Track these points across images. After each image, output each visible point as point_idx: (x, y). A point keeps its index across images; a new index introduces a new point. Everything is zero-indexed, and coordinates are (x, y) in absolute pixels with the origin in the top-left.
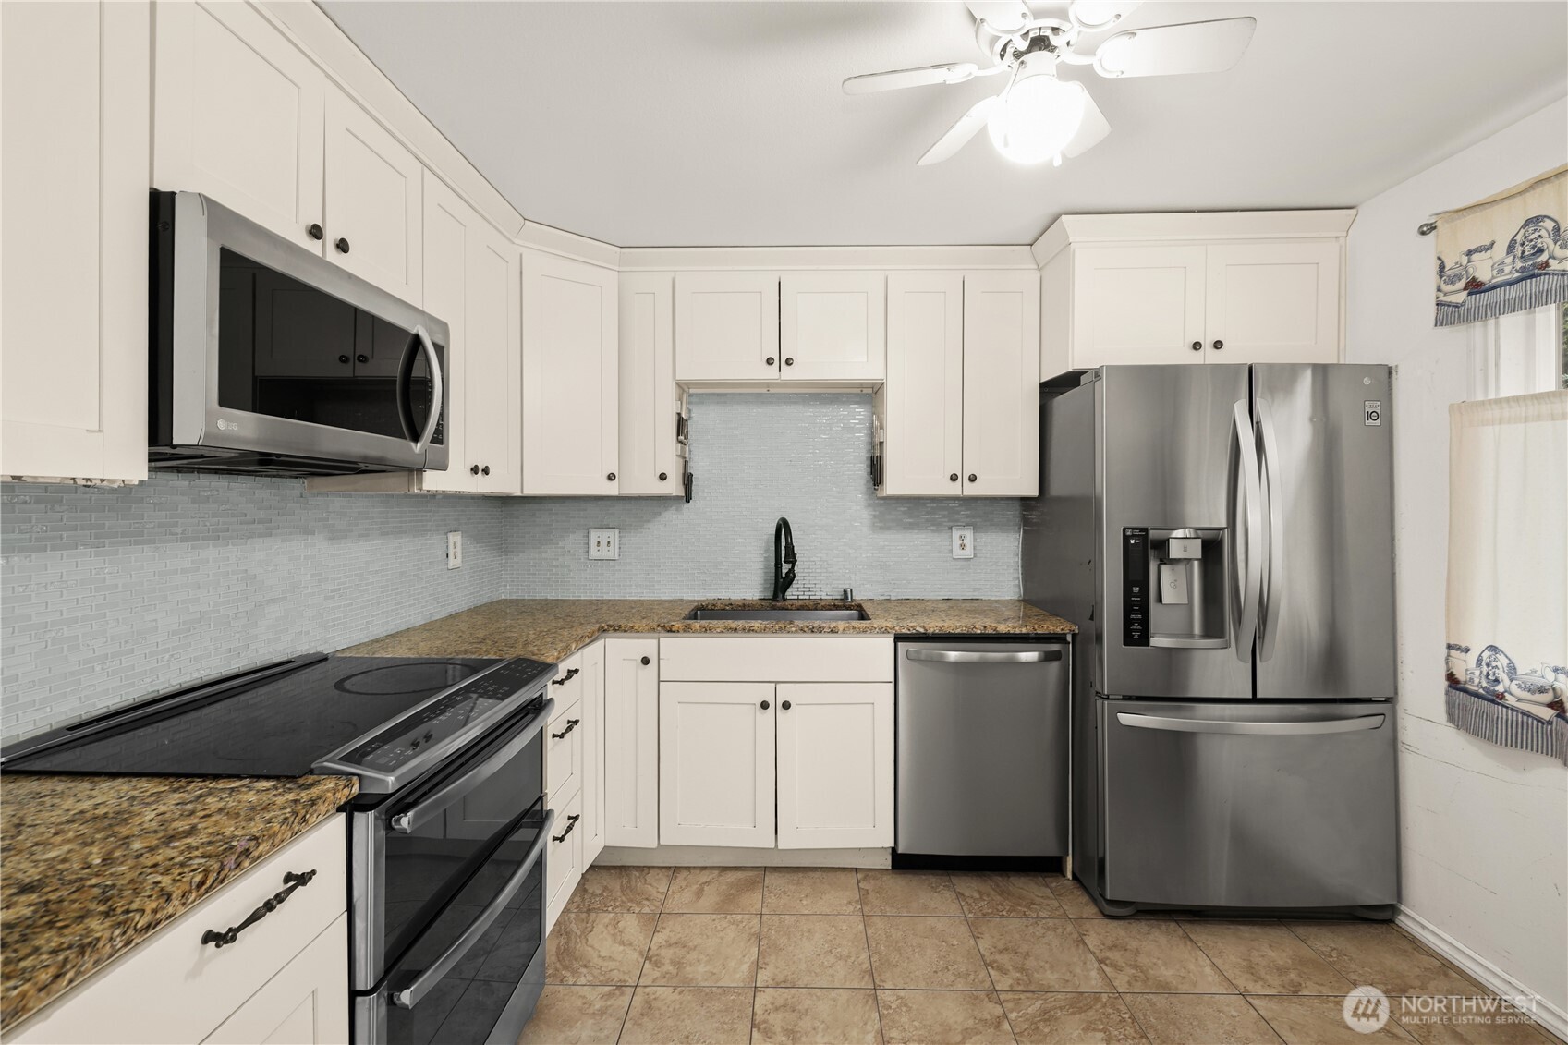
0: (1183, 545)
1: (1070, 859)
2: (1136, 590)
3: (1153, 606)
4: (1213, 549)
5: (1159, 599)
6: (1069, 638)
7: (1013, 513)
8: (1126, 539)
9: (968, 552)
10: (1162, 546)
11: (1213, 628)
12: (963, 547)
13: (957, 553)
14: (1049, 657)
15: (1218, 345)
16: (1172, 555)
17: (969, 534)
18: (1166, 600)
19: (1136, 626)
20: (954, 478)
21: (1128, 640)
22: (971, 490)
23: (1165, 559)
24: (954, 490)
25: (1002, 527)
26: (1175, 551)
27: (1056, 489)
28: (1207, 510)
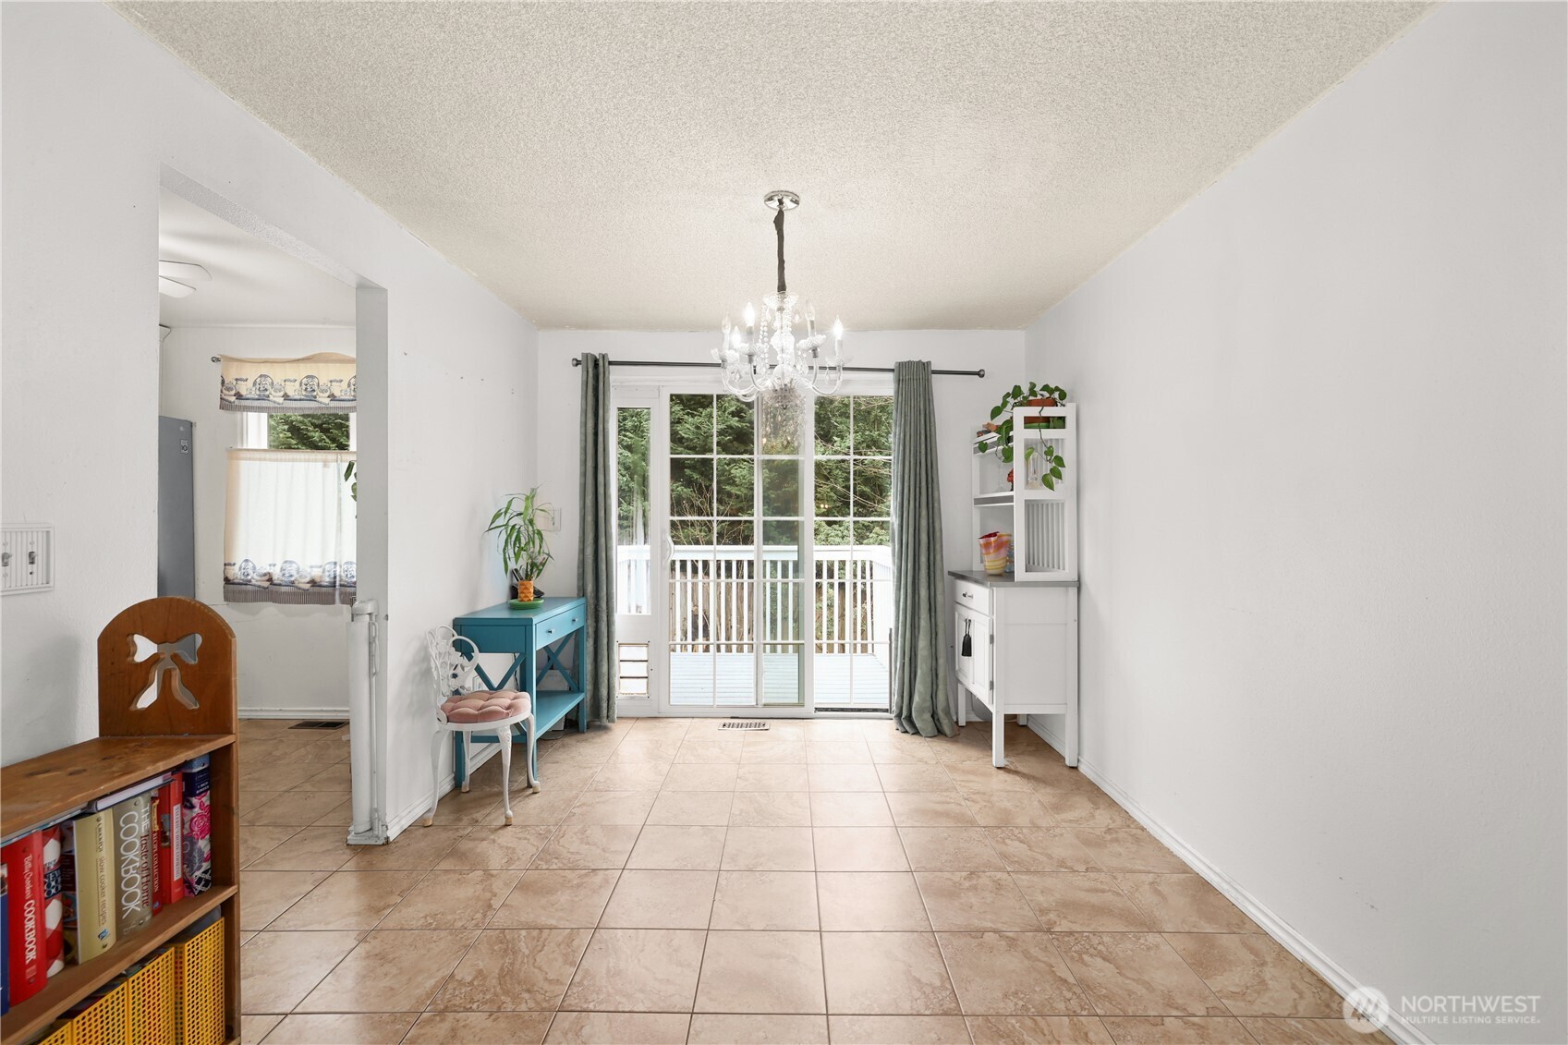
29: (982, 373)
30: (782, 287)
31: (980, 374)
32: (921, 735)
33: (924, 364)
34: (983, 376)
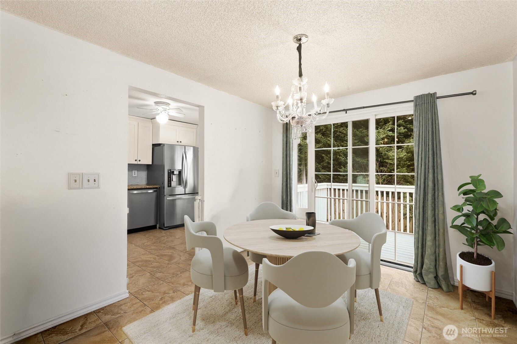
0: (176, 173)
1: (158, 225)
2: (169, 179)
3: (172, 182)
4: (180, 172)
5: (173, 181)
6: (158, 188)
7: (145, 168)
8: (168, 171)
9: (136, 175)
10: (173, 172)
11: (180, 184)
12: (135, 174)
13: (134, 175)
14: (155, 191)
15: (181, 142)
16: (175, 174)
17: (136, 172)
18: (173, 180)
19: (169, 184)
20: (136, 160)
21: (168, 187)
22: (139, 163)
23: (173, 174)
24: (136, 163)
25: (143, 170)
26: (175, 173)
27: (155, 163)
28: (178, 167)
29: (474, 92)
30: (301, 75)
31: (473, 93)
32: (426, 285)
33: (432, 94)
34: (475, 94)
